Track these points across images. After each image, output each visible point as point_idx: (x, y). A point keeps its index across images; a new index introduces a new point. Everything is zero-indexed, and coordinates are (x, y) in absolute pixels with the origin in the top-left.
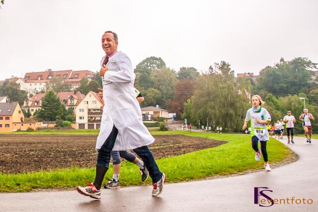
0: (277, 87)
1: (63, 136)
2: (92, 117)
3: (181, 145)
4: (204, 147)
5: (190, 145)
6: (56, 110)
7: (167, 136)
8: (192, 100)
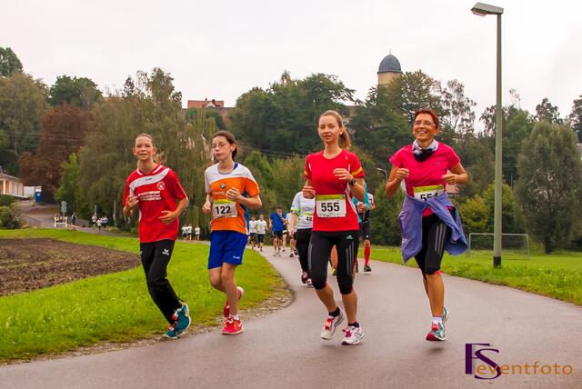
0: (271, 136)
3: (47, 265)
4: (101, 271)
5: (69, 265)
7: (18, 241)
8: (81, 155)
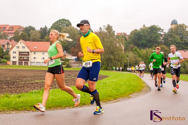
0: (140, 43)
2: (21, 57)
7: (71, 71)
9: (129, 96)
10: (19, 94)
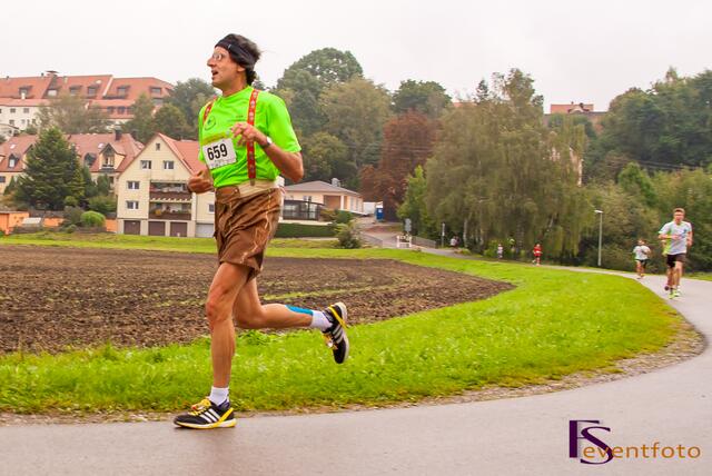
0: (652, 145)
1: (83, 252)
2: (160, 204)
3: (392, 289)
4: (455, 299)
5: (417, 290)
6: (66, 182)
7: (358, 262)
8: (428, 169)
9: (611, 368)
10: (155, 350)
